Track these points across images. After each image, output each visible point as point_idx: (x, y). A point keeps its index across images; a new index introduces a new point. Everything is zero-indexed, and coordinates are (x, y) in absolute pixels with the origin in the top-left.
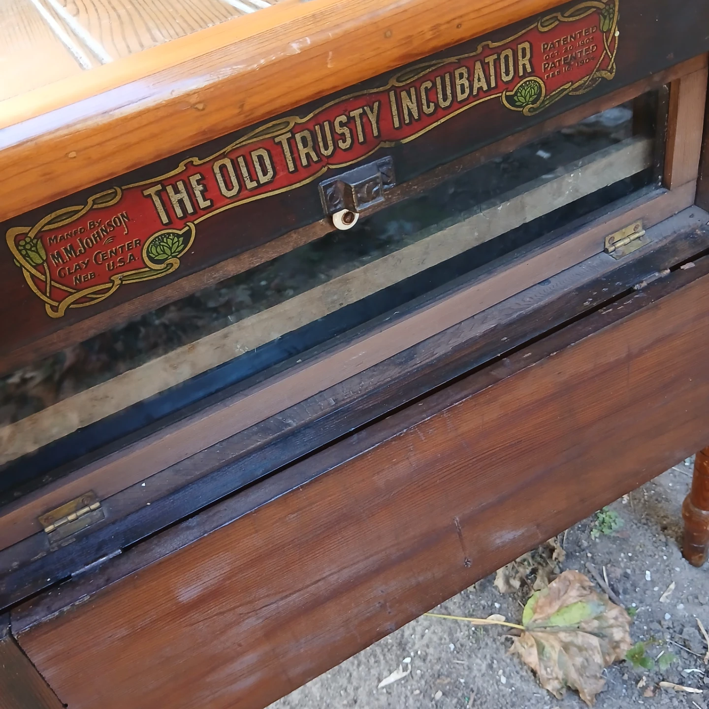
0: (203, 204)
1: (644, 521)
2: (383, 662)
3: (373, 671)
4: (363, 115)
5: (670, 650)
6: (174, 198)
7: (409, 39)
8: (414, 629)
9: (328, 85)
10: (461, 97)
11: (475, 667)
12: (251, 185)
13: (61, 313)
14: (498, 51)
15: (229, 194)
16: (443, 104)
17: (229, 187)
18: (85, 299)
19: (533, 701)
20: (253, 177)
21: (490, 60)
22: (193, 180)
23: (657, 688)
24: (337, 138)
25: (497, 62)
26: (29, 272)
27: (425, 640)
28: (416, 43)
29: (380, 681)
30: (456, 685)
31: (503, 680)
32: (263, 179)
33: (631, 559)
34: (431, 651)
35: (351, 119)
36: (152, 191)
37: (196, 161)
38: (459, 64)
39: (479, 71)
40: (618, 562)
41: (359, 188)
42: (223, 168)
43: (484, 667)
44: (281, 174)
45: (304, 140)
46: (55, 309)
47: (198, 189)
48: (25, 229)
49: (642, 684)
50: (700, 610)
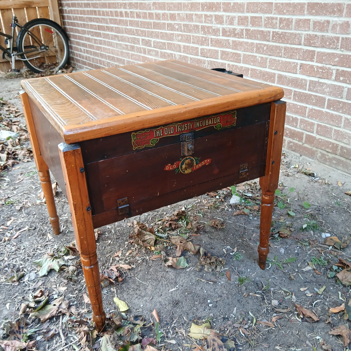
0: (162, 135)
1: (249, 257)
2: (170, 286)
3: (167, 288)
4: (190, 125)
5: (253, 287)
6: (157, 133)
7: (200, 113)
8: (180, 279)
9: (186, 118)
10: (207, 125)
11: (197, 289)
12: (170, 133)
13: (135, 150)
14: (214, 118)
15: (166, 134)
16: (203, 125)
17: (166, 133)
18: (139, 148)
19: (214, 297)
20: (170, 132)
21: (213, 119)
22: (161, 130)
23: (249, 295)
24: (185, 128)
25: (214, 120)
26: (133, 140)
27: (183, 282)
28: (201, 114)
29: (169, 291)
30: (192, 292)
31: (205, 292)
32: (172, 133)
33: (244, 266)
34: (184, 284)
35: (188, 125)
36: (154, 131)
37: (162, 127)
38: (207, 119)
39: (210, 121)
40: (240, 266)
41: (188, 137)
42: (166, 129)
43: (200, 288)
44: (175, 132)
45: (179, 127)
46: (134, 148)
47: (161, 132)
48: (134, 133)
49: (244, 294)
50: (262, 279)
